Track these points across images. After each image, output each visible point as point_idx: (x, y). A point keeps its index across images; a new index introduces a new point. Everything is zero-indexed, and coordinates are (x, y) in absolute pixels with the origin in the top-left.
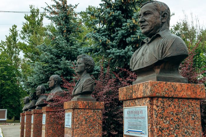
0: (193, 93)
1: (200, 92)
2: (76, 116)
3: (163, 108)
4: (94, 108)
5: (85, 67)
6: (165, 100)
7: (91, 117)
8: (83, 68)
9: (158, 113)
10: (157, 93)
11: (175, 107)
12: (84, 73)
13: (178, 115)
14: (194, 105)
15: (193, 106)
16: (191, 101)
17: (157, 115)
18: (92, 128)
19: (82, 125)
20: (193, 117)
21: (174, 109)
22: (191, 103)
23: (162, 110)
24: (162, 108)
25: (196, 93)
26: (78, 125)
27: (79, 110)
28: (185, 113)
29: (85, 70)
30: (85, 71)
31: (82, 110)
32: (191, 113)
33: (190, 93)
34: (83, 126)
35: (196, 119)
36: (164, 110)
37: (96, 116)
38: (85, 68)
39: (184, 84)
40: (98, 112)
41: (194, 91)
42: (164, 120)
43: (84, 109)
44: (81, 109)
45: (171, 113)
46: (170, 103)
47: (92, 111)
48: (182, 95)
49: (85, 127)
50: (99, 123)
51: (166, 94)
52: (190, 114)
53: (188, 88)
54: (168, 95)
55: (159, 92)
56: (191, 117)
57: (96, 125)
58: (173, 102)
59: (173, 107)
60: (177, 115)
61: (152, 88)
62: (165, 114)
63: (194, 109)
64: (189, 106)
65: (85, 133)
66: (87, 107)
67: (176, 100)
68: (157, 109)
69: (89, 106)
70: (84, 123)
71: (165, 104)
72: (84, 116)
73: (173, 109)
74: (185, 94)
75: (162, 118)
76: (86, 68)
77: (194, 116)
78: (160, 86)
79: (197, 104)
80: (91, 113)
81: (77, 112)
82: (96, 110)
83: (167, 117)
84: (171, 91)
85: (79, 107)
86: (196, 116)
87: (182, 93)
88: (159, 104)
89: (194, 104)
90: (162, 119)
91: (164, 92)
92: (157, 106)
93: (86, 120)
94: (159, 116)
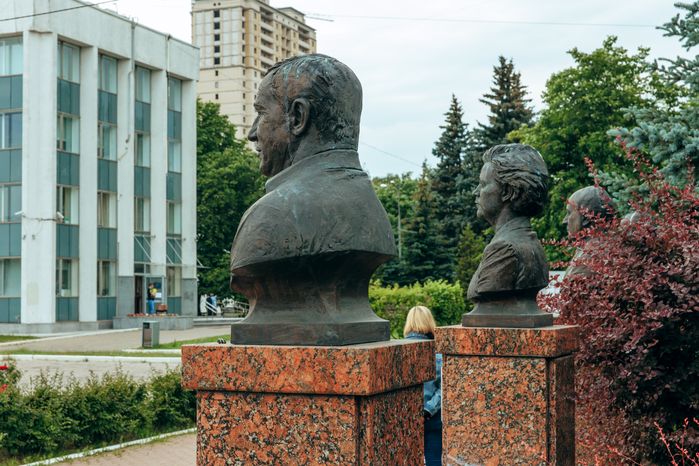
0: (323, 377)
1: (349, 373)
2: (452, 383)
3: (227, 422)
4: (516, 354)
5: (500, 196)
6: (232, 399)
7: (505, 384)
8: (493, 199)
9: (209, 438)
10: (201, 379)
11: (265, 420)
12: (500, 220)
13: (272, 444)
14: (331, 414)
15: (327, 419)
16: (320, 402)
17: (206, 443)
18: (511, 426)
19: (472, 413)
20: (327, 453)
21: (261, 427)
22: (322, 409)
23: (223, 429)
24: (221, 422)
25: (333, 377)
26: (459, 413)
27: (461, 361)
28: (299, 439)
29: (502, 207)
30: (505, 210)
31: (471, 361)
32: (319, 438)
33: (308, 378)
34: (477, 418)
35: (338, 460)
36: (227, 428)
37: (526, 382)
38: (500, 200)
39: (290, 350)
40: (533, 366)
41: (324, 370)
42: (226, 456)
43: (480, 357)
44: (470, 356)
45: (251, 438)
46: (248, 408)
47: (512, 364)
48: (280, 384)
49: (484, 419)
50: (537, 410)
51: (228, 382)
52: (316, 442)
53: (303, 361)
54: (235, 384)
55: (206, 376)
56: (317, 454)
57: (526, 417)
58: (257, 404)
59: (257, 419)
60: (268, 443)
61: (188, 365)
62: (231, 440)
63: (330, 428)
64: (313, 419)
65: (485, 440)
66: (489, 349)
67: (270, 400)
68: (207, 426)
69: (495, 348)
70: (479, 405)
71: (233, 410)
72: (479, 380)
73: (257, 426)
74: (291, 380)
75: (221, 452)
76: (504, 199)
77: (331, 451)
78: (210, 360)
79: (344, 412)
80: (505, 370)
81: (453, 367)
82: (525, 362)
83: (237, 449)
84: (246, 374)
85: (460, 351)
86: (339, 449)
87: (282, 377)
88: (213, 411)
89: (334, 410)
90: (220, 455)
91: (222, 378)
92: (209, 417)
93: (488, 396)
94: (213, 444)
